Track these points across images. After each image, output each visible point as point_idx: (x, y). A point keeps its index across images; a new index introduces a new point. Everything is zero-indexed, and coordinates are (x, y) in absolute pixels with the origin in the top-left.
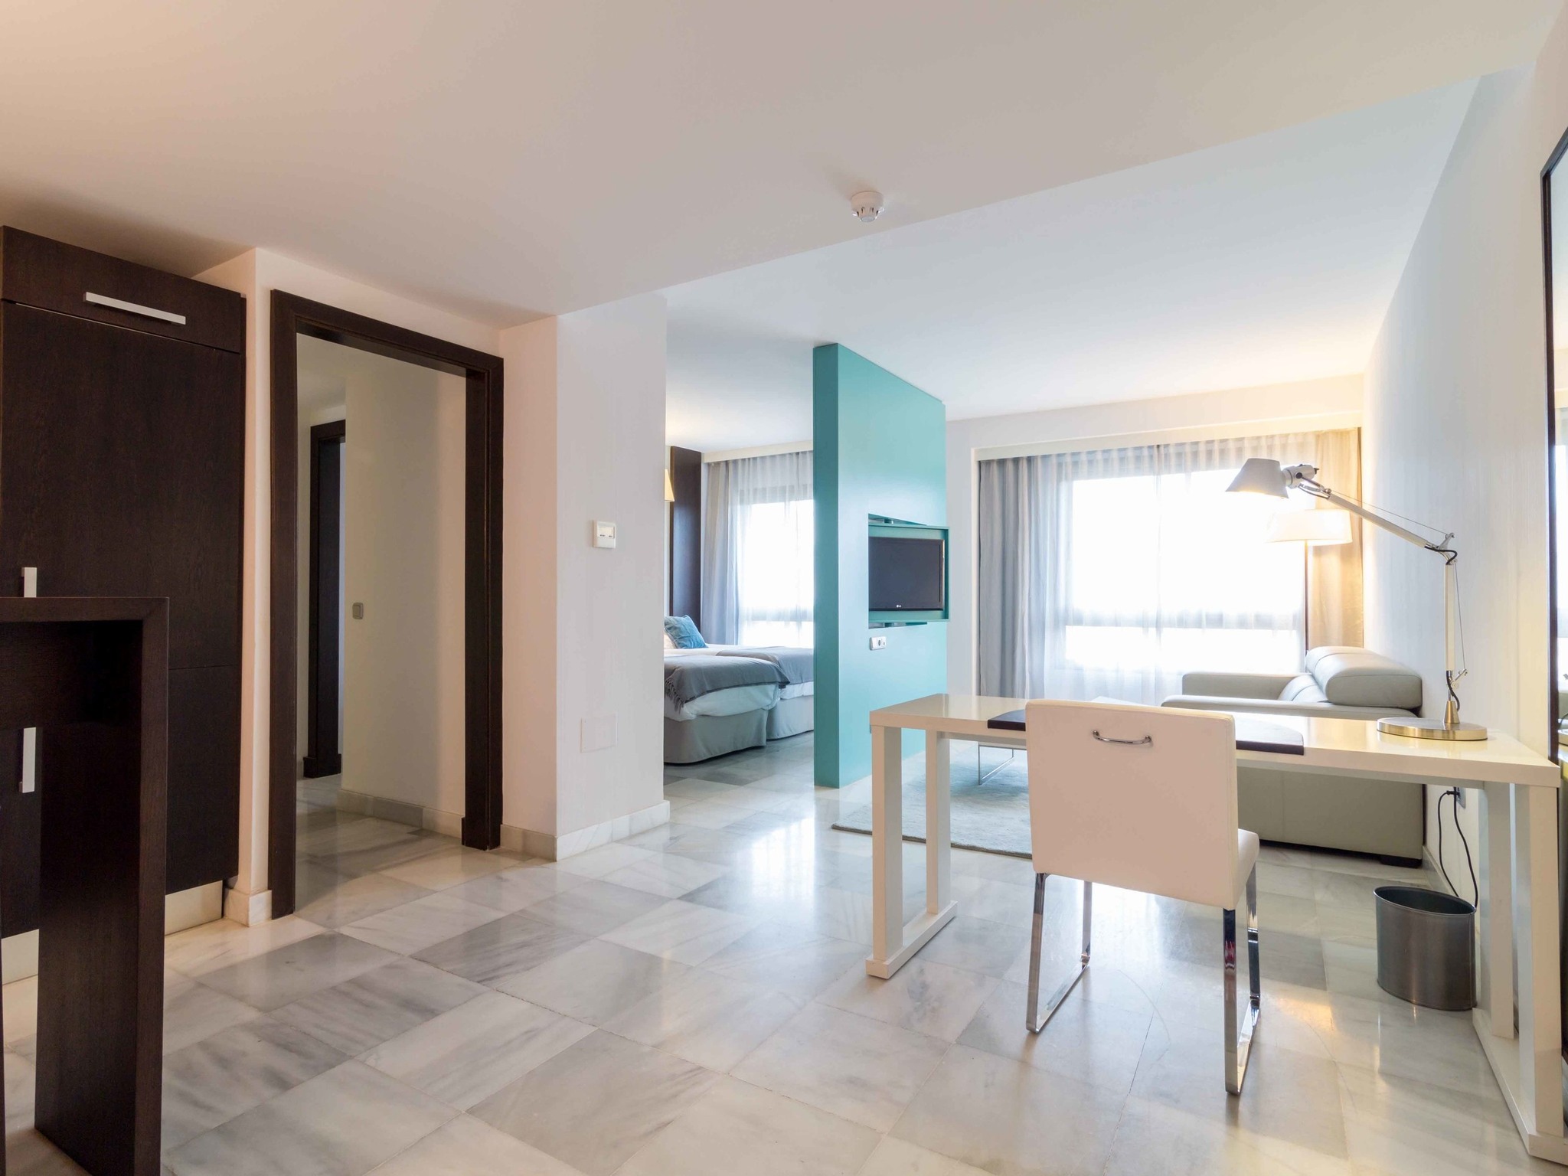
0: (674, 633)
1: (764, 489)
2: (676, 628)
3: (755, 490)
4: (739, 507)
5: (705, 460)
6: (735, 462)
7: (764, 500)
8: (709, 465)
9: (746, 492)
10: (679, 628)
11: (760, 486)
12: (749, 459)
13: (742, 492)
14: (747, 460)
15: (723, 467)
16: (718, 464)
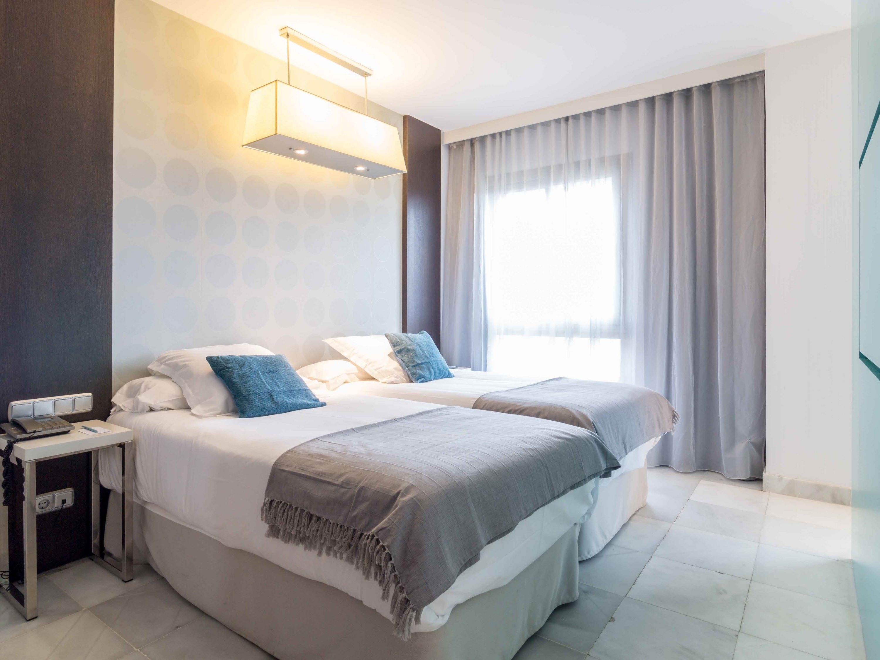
0: (406, 358)
1: (520, 173)
2: (408, 351)
3: (508, 175)
4: (487, 196)
5: (447, 140)
6: (483, 139)
7: (520, 186)
8: (449, 147)
9: (496, 178)
10: (414, 351)
11: (514, 169)
12: (500, 133)
13: (492, 178)
14: (498, 137)
15: (467, 147)
16: (461, 144)
